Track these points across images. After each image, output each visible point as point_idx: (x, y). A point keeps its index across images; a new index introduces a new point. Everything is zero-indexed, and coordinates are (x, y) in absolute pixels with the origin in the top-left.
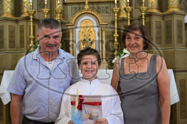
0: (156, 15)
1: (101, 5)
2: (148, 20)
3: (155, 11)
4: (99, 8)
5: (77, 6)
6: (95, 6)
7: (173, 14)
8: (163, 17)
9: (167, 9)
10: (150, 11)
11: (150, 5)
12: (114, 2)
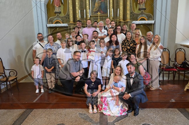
0: (122, 22)
1: (103, 17)
2: (119, 24)
3: (122, 21)
4: (102, 18)
5: (95, 17)
6: (101, 17)
7: (128, 22)
8: (125, 22)
9: (126, 20)
10: (120, 20)
11: (120, 19)
12: (108, 16)
